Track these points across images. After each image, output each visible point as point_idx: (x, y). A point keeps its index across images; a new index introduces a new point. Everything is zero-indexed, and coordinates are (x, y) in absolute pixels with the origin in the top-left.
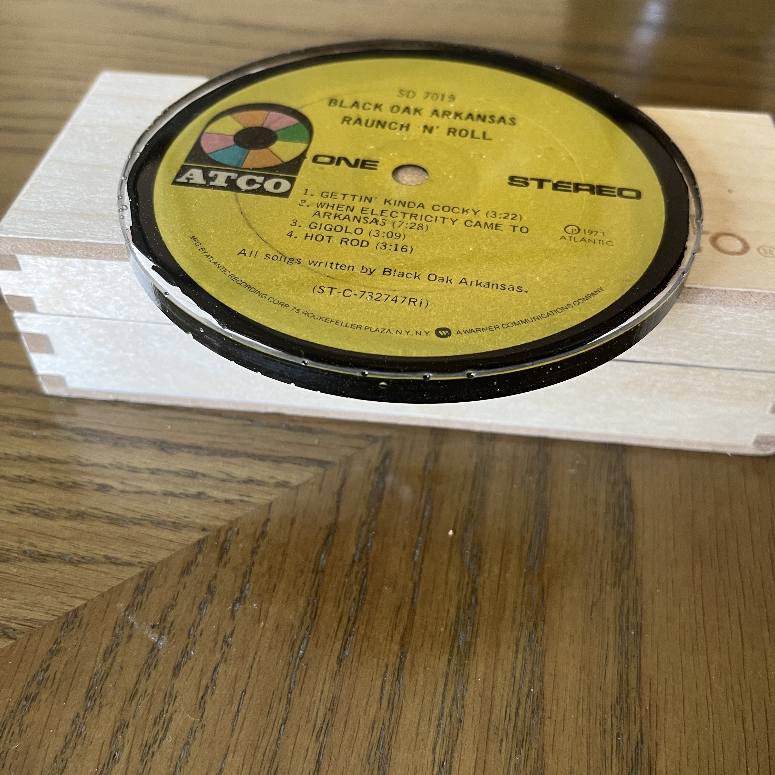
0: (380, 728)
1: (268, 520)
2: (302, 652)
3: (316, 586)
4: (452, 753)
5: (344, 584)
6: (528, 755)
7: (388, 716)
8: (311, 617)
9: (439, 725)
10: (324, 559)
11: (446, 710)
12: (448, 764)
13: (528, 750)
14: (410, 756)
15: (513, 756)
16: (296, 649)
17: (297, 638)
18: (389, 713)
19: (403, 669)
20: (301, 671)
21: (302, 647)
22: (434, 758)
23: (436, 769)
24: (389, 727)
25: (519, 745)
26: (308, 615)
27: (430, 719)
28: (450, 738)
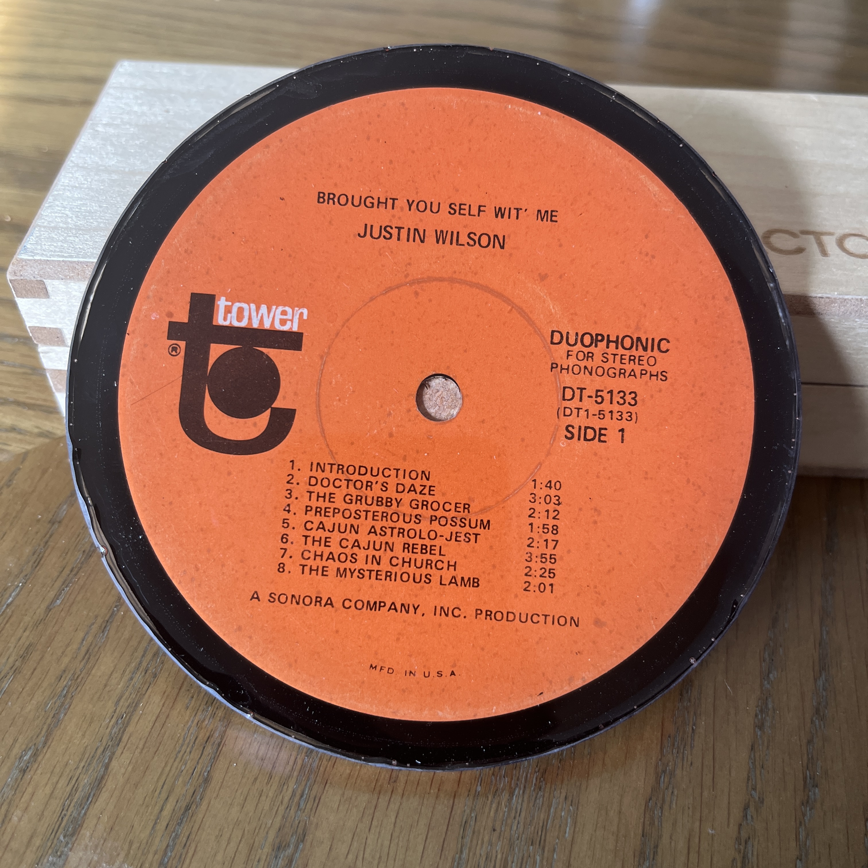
0: (68, 678)
1: (19, 469)
2: (11, 599)
3: (48, 536)
4: (137, 705)
5: (78, 536)
6: (215, 714)
7: (81, 666)
8: (32, 567)
9: (131, 679)
10: (64, 510)
11: (144, 664)
12: (128, 717)
13: (217, 708)
14: (91, 706)
15: (199, 713)
16: (7, 596)
17: (11, 586)
18: (82, 663)
19: (111, 622)
20: (4, 618)
21: (13, 594)
22: (116, 709)
23: (114, 720)
24: (78, 677)
25: (209, 703)
26: (31, 563)
27: (124, 671)
28: (138, 692)
